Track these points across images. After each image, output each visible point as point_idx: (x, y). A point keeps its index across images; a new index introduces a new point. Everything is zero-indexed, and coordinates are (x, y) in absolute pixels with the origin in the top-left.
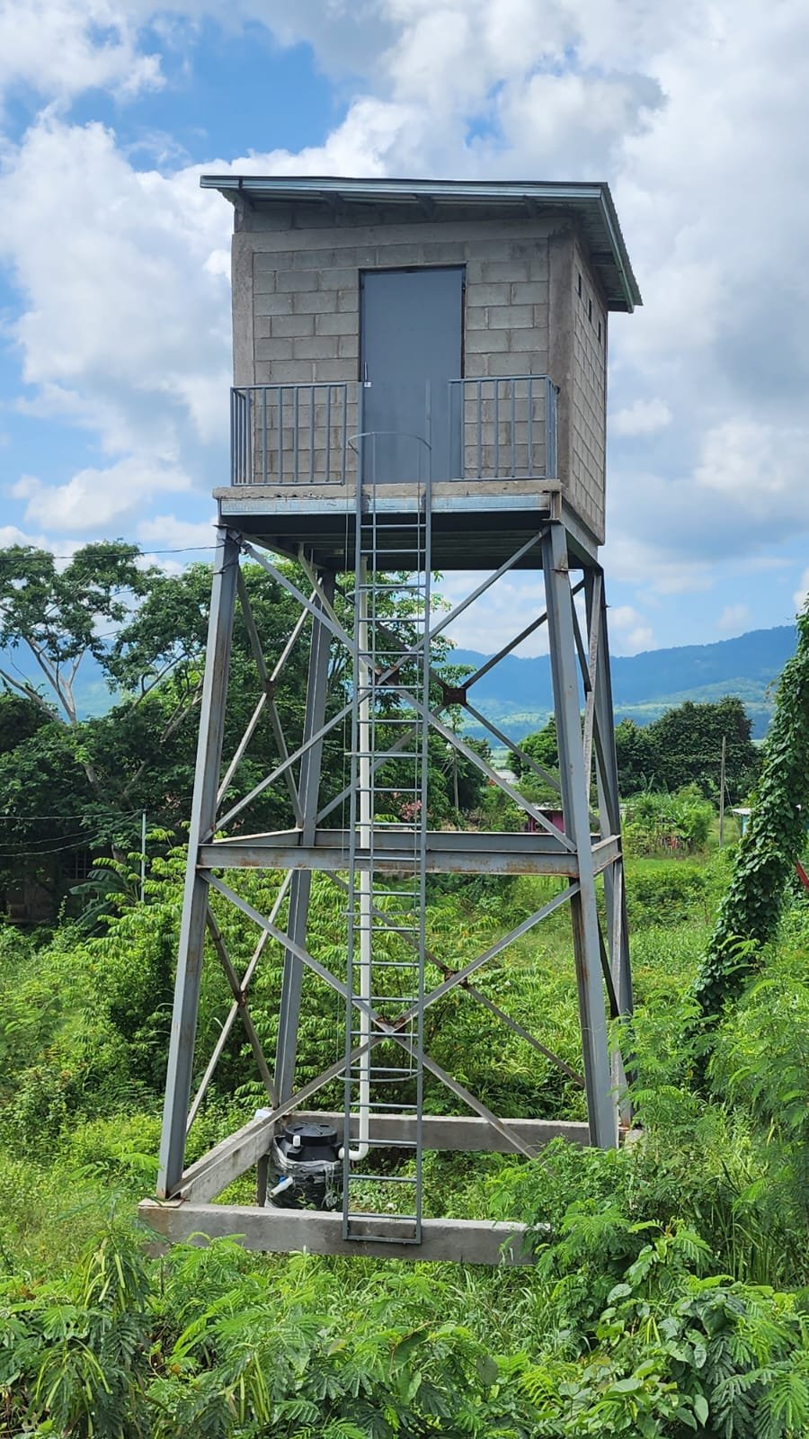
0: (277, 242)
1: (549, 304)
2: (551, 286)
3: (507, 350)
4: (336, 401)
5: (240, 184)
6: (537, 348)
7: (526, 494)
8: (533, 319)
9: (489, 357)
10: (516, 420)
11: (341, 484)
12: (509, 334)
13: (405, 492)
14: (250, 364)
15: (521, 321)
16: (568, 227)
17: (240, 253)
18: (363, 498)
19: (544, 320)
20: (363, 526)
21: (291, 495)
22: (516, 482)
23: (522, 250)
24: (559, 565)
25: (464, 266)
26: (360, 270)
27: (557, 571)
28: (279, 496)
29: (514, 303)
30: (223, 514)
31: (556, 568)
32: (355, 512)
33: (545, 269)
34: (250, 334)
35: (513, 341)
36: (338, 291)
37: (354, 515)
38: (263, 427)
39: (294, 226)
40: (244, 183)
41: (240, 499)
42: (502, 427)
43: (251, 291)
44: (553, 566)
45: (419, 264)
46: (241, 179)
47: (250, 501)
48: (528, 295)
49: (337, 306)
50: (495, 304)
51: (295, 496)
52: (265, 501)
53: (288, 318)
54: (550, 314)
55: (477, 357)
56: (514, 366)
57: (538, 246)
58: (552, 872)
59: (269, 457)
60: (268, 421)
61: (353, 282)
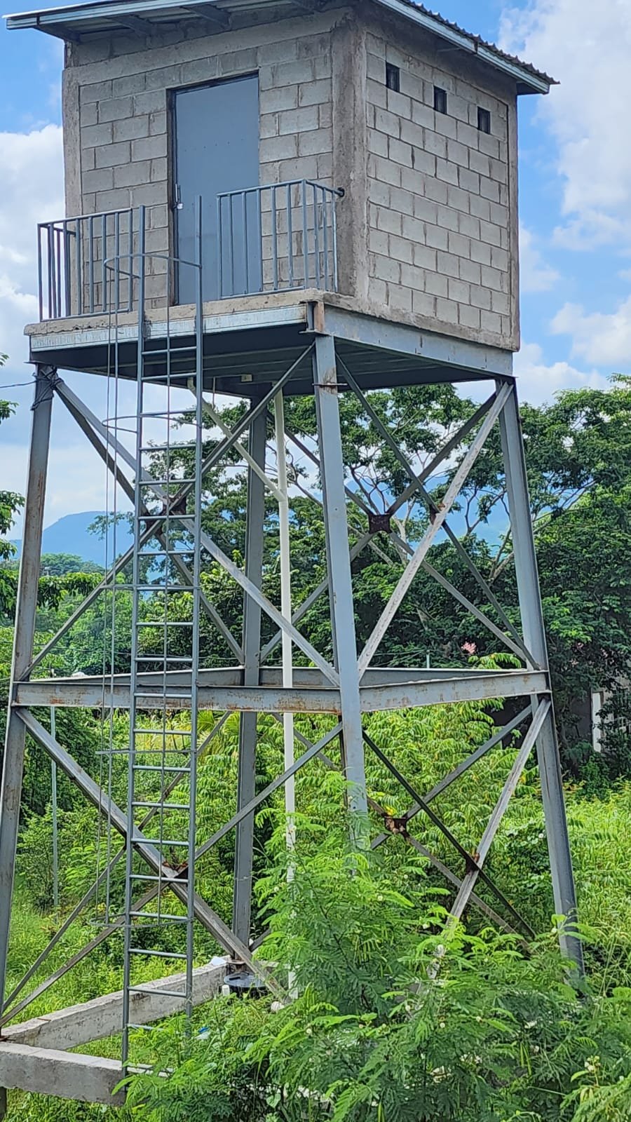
0: (100, 72)
1: (332, 102)
2: (334, 82)
3: (296, 155)
4: (150, 227)
5: (38, 21)
6: (323, 150)
7: (286, 307)
8: (319, 119)
9: (281, 165)
10: (308, 228)
11: (127, 311)
12: (297, 138)
13: (180, 314)
14: (79, 197)
15: (307, 122)
16: (349, 17)
17: (68, 88)
18: (145, 323)
19: (329, 120)
20: (144, 353)
21: (86, 326)
22: (276, 295)
23: (308, 48)
24: (324, 380)
25: (256, 73)
26: (167, 90)
27: (321, 386)
28: (77, 329)
29: (301, 105)
30: (33, 350)
31: (320, 383)
32: (137, 339)
33: (328, 65)
34: (78, 169)
35: (300, 145)
36: (150, 114)
37: (136, 343)
38: (89, 260)
39: (112, 55)
40: (41, 19)
41: (46, 334)
42: (294, 235)
43: (78, 124)
44: (317, 381)
45: (217, 77)
46: (38, 15)
47: (54, 335)
48: (314, 95)
49: (149, 131)
50: (285, 109)
51: (90, 327)
52: (66, 334)
53: (108, 148)
54: (334, 113)
55: (269, 167)
56: (304, 171)
57: (322, 43)
58: (320, 710)
59: (95, 288)
60: (95, 252)
61: (162, 104)
